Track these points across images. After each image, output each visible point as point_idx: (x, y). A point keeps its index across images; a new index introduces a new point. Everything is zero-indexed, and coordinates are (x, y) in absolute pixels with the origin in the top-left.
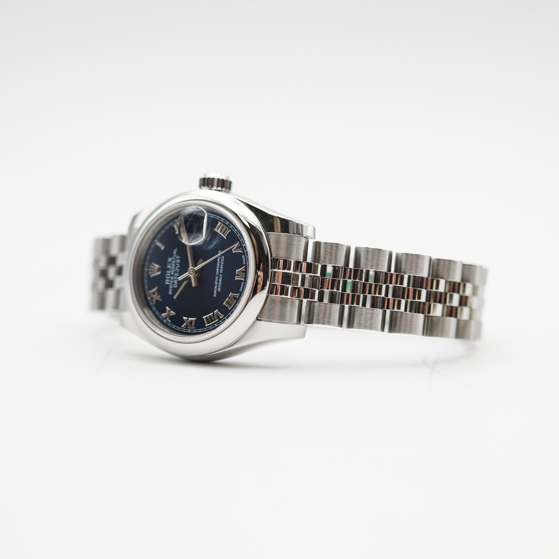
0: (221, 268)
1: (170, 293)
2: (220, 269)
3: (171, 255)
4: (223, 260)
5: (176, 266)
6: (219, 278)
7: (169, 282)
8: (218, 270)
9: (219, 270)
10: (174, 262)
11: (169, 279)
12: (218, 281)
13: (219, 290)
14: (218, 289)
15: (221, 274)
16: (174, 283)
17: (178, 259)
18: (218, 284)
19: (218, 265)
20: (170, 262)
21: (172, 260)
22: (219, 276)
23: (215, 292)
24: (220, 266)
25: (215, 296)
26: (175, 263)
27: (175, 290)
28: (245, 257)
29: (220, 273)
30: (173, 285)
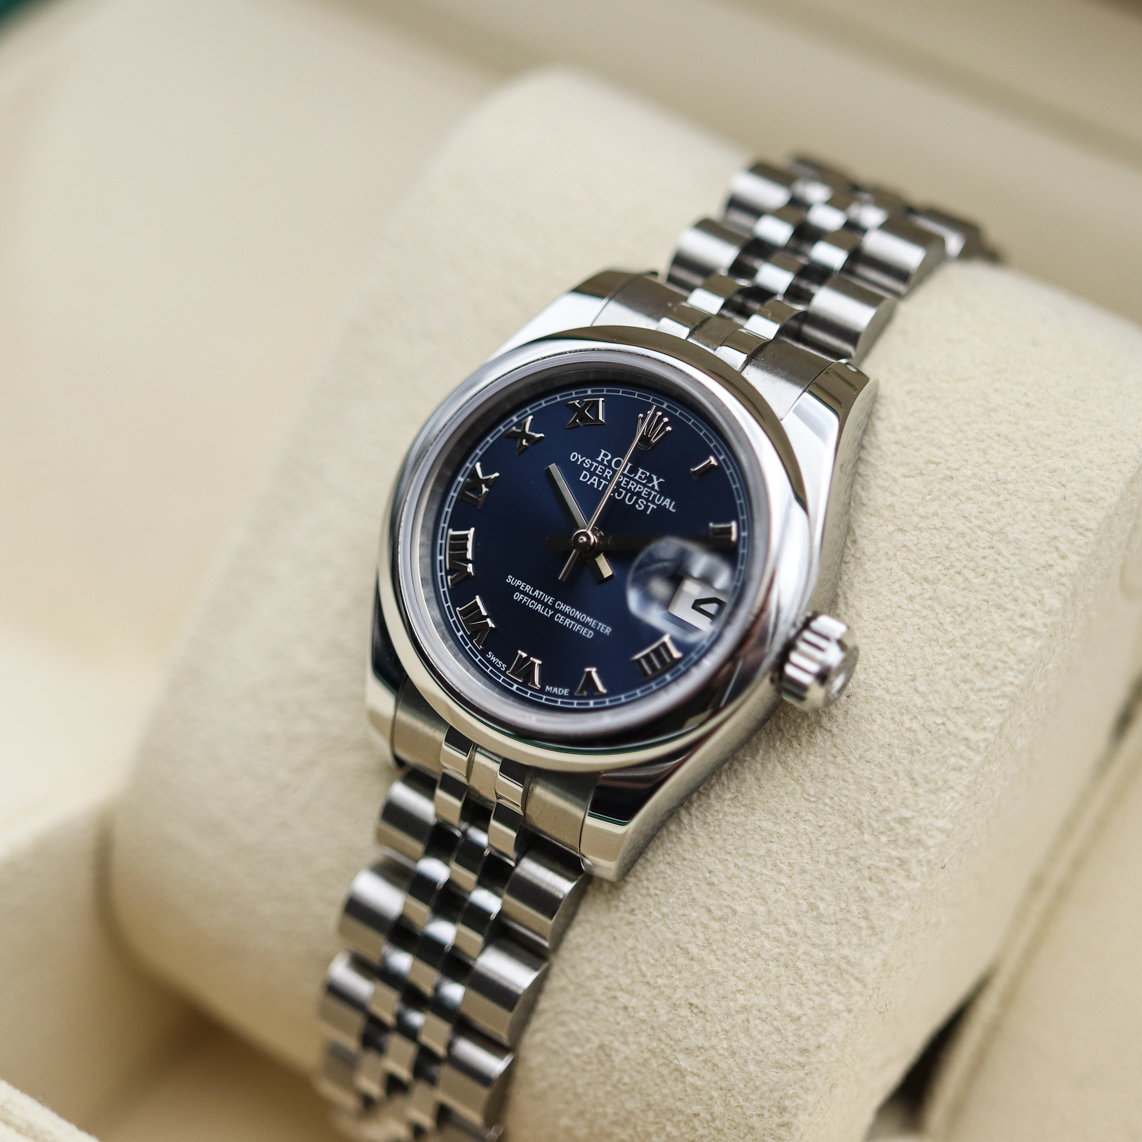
0: (568, 622)
1: (575, 456)
2: (567, 616)
3: (664, 491)
4: (584, 631)
5: (633, 494)
6: (545, 605)
7: (601, 463)
8: (567, 609)
9: (563, 613)
10: (644, 492)
11: (609, 461)
12: (539, 601)
13: (518, 597)
14: (522, 592)
15: (553, 616)
16: (593, 474)
17: (647, 507)
18: (533, 598)
19: (578, 615)
20: (650, 480)
21: (653, 488)
22: (552, 607)
23: (519, 582)
24: (572, 618)
25: (510, 579)
26: (639, 495)
27: (572, 472)
28: (562, 697)
29: (557, 611)
30: (588, 470)
